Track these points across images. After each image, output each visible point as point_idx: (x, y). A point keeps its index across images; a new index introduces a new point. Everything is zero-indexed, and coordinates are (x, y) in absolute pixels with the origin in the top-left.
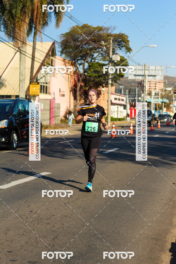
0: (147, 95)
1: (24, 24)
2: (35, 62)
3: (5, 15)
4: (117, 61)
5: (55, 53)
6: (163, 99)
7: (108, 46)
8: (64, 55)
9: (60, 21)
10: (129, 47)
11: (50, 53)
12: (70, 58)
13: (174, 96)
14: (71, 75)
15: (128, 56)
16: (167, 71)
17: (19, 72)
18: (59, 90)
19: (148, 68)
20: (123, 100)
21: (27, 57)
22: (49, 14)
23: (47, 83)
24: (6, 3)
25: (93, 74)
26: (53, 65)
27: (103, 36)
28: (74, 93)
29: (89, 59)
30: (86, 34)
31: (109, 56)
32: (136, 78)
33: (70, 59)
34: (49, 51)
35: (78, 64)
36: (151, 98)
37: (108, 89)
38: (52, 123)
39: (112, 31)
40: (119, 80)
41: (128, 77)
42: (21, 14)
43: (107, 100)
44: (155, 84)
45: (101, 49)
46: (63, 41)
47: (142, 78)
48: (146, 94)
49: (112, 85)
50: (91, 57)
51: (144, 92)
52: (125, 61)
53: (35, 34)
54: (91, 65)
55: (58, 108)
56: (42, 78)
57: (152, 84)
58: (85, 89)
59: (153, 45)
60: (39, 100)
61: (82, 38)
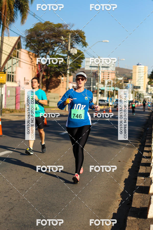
0: (101, 84)
2: (3, 54)
4: (75, 54)
5: (20, 46)
6: (114, 87)
7: (67, 41)
8: (28, 49)
9: (25, 19)
10: (85, 42)
11: (17, 46)
12: (33, 51)
13: (124, 85)
14: (35, 66)
15: (85, 50)
16: (118, 64)
18: (24, 79)
22: (15, 12)
23: (13, 73)
26: (19, 57)
27: (63, 32)
29: (50, 52)
30: (48, 30)
31: (67, 49)
32: (91, 69)
34: (15, 45)
35: (41, 56)
36: (104, 86)
37: (67, 78)
38: (17, 108)
40: (77, 70)
41: (84, 68)
43: (66, 87)
44: (108, 74)
45: (60, 44)
46: (28, 36)
47: (97, 69)
48: (100, 82)
49: (70, 75)
50: (52, 50)
51: (98, 81)
52: (82, 54)
53: (3, 30)
54: (52, 57)
55: (22, 95)
56: (9, 68)
57: (105, 74)
58: (47, 78)
59: (106, 41)
60: (6, 87)
61: (44, 33)
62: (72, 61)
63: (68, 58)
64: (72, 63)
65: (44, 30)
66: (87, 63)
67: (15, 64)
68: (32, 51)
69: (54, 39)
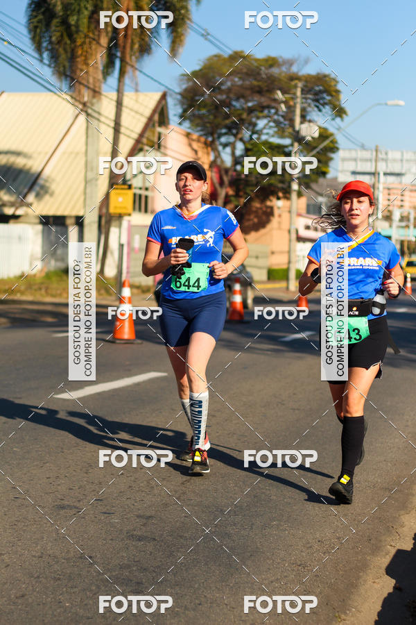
0: (380, 220)
1: (95, 49)
2: (122, 136)
3: (54, 28)
4: (313, 138)
5: (165, 114)
7: (291, 103)
8: (187, 124)
9: (179, 45)
10: (340, 104)
11: (156, 117)
12: (202, 130)
15: (339, 125)
17: (83, 162)
19: (384, 156)
21: (102, 124)
23: (147, 189)
26: (162, 143)
27: (280, 80)
29: (246, 134)
30: (238, 73)
31: (292, 125)
33: (201, 133)
34: (154, 111)
35: (221, 144)
36: (391, 226)
37: (291, 204)
39: (300, 66)
40: (316, 181)
41: (336, 178)
42: (89, 27)
43: (288, 228)
44: (403, 195)
45: (273, 111)
46: (186, 90)
47: (371, 180)
48: (380, 215)
49: (300, 195)
50: (251, 128)
52: (331, 139)
53: (122, 73)
54: (249, 146)
56: (135, 176)
57: (394, 194)
58: (236, 203)
59: (396, 102)
60: (130, 227)
61: (229, 84)
63: (296, 150)
66: (343, 164)
68: (198, 131)
69: (256, 99)
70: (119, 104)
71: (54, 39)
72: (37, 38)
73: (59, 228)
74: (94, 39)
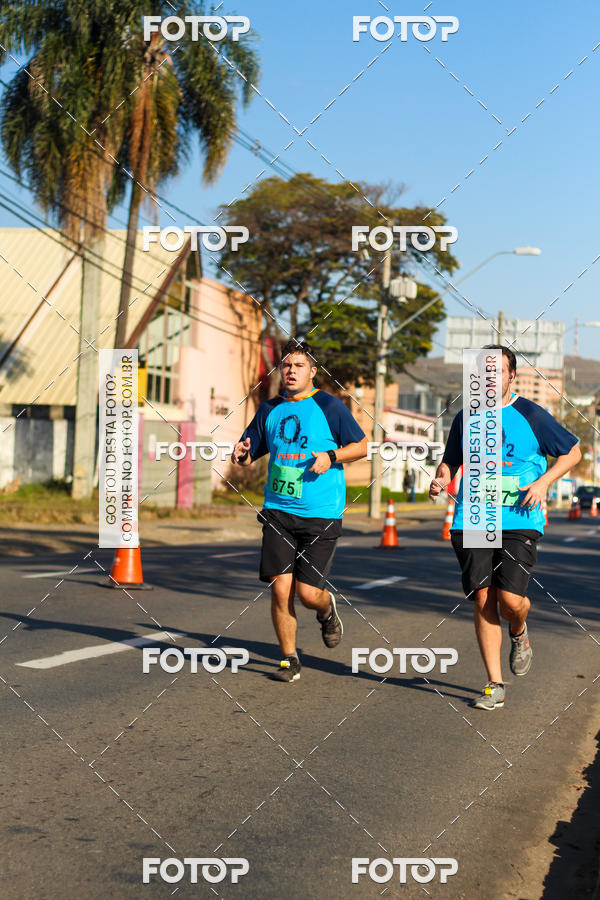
1: (97, 166)
2: (133, 291)
3: (37, 135)
4: (408, 299)
5: (198, 263)
8: (228, 276)
9: (219, 162)
10: (448, 253)
11: (184, 266)
12: (248, 286)
13: (596, 426)
15: (445, 282)
16: (576, 342)
18: (209, 393)
19: (511, 328)
20: (423, 433)
21: (104, 274)
22: (182, 136)
23: (168, 369)
24: (40, 95)
25: (323, 340)
26: (192, 303)
27: (363, 215)
28: (258, 402)
29: (313, 293)
30: (302, 205)
31: (379, 281)
33: (249, 290)
34: (180, 260)
35: (276, 306)
37: (376, 394)
38: (183, 502)
39: (392, 197)
40: (414, 363)
41: (441, 359)
43: (371, 429)
44: (536, 384)
45: (352, 260)
49: (388, 380)
50: (320, 284)
52: (434, 301)
53: (135, 202)
54: (318, 311)
56: (153, 350)
57: (524, 383)
59: (529, 249)
60: (143, 423)
61: (289, 220)
62: (396, 326)
63: (383, 315)
64: (397, 333)
65: (288, 205)
66: (451, 337)
67: (177, 334)
68: (243, 287)
69: (327, 242)
70: (130, 245)
71: (37, 150)
72: (14, 149)
73: (39, 423)
74: (95, 152)
